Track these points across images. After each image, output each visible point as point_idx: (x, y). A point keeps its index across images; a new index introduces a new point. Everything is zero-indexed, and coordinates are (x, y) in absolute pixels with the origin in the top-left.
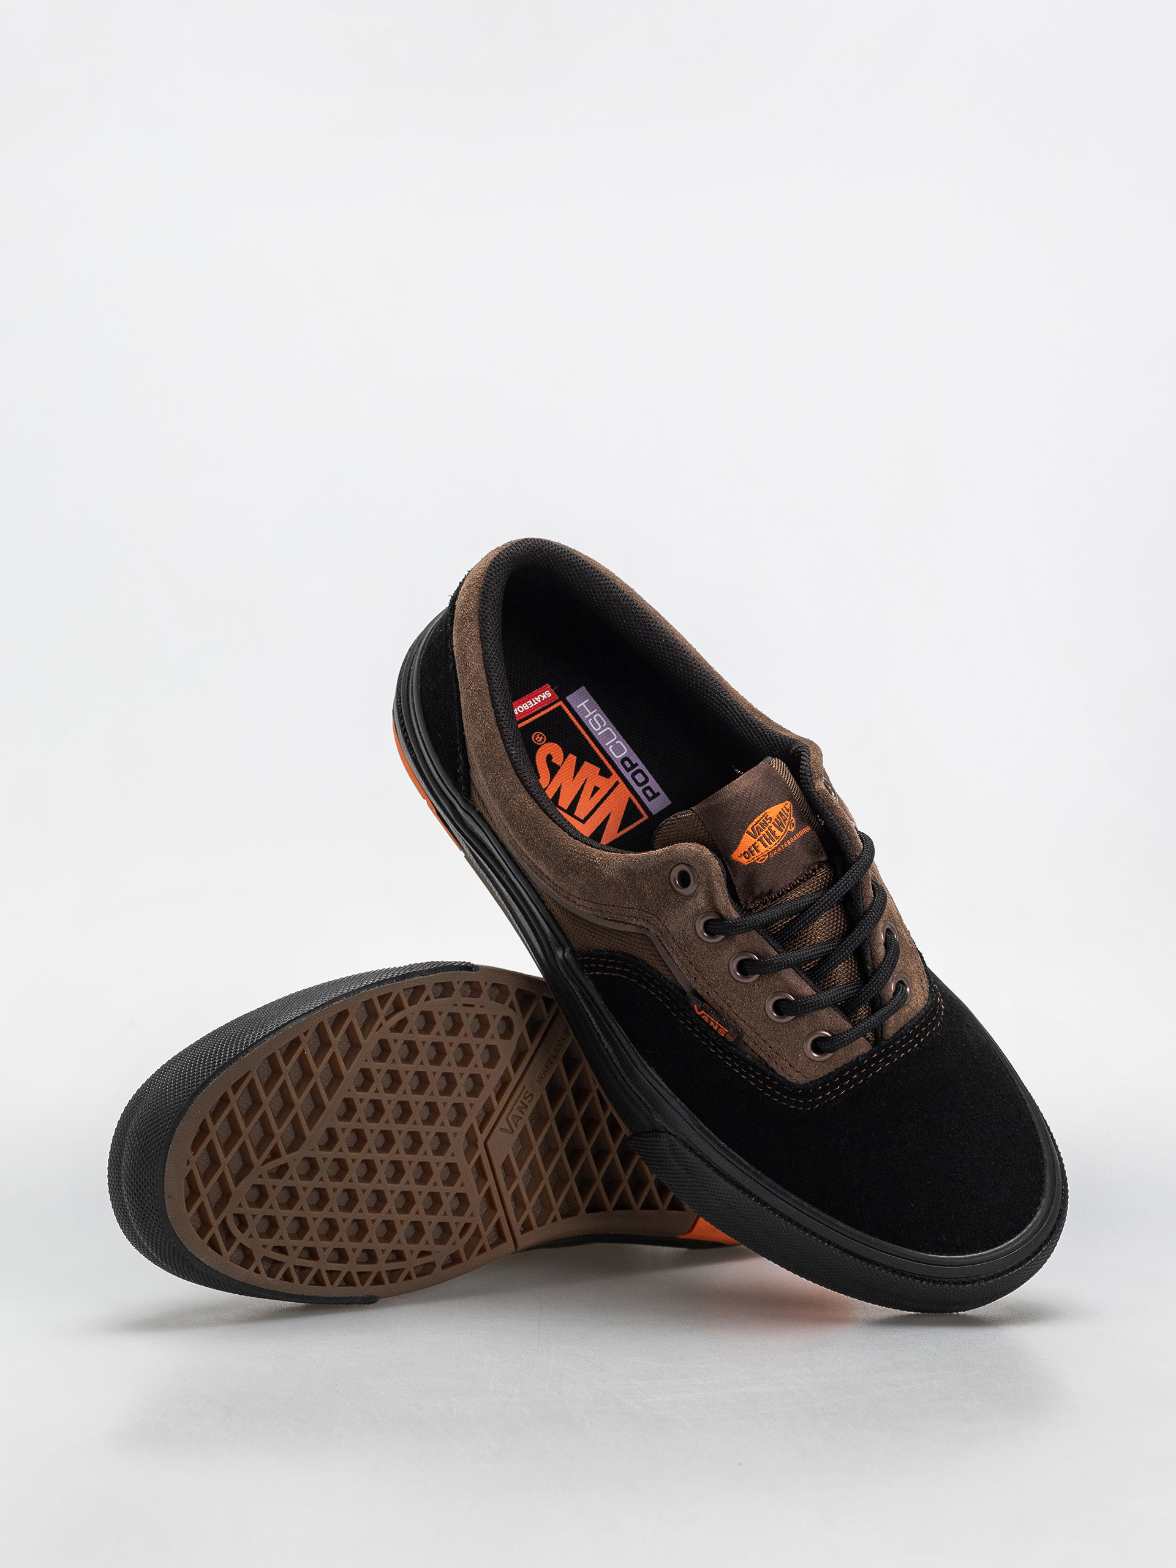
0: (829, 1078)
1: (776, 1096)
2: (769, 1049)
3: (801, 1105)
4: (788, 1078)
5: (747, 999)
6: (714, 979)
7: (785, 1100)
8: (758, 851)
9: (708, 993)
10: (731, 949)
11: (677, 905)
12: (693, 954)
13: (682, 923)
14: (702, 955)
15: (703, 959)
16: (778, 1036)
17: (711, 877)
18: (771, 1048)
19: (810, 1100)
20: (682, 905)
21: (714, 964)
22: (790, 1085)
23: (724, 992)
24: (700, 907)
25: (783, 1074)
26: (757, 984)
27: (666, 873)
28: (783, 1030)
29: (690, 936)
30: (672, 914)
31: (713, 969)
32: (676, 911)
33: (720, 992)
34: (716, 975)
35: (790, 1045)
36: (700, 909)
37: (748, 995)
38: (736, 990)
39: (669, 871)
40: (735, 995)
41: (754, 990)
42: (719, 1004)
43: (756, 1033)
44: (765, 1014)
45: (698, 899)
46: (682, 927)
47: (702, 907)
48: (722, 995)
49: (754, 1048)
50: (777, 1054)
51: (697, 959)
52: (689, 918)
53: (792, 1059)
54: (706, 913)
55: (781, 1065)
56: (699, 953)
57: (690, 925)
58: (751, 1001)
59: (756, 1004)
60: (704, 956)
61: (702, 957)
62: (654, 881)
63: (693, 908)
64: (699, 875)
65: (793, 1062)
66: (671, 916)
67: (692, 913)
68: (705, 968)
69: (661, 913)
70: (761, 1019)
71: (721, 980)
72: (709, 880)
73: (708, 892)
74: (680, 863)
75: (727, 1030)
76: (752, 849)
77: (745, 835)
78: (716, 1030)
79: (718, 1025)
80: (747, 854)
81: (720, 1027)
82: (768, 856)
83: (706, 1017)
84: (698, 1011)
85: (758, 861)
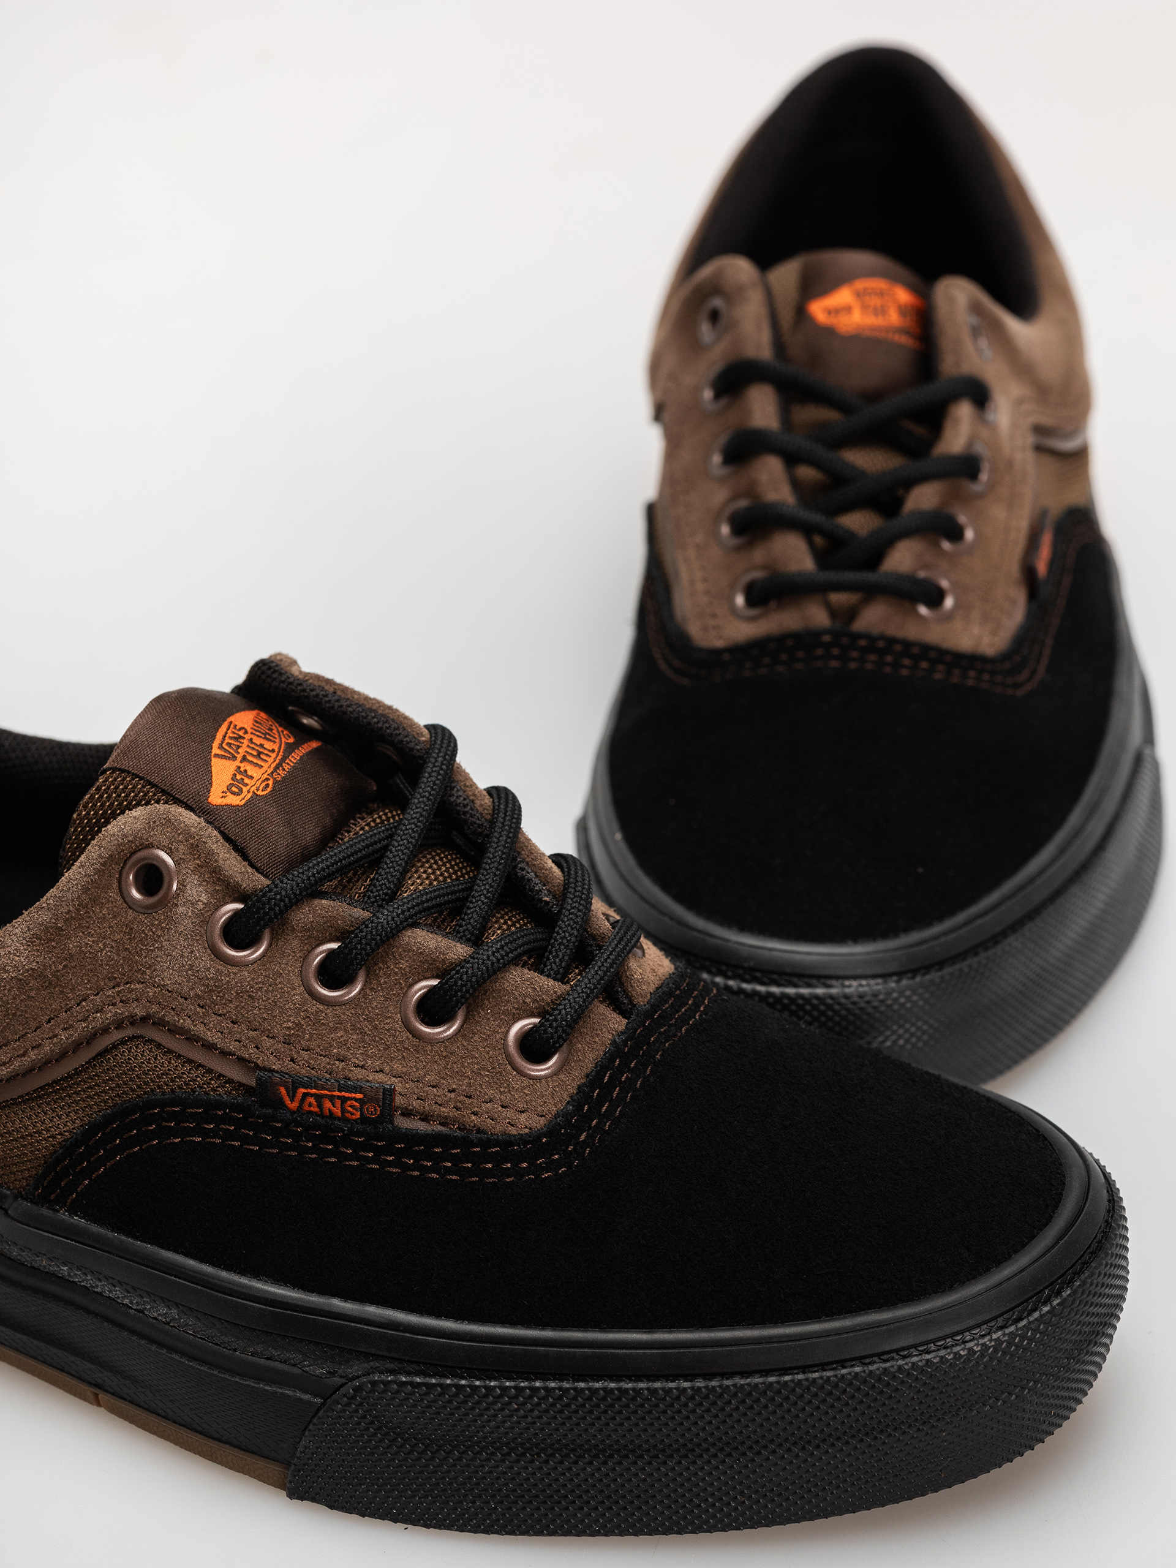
0: (582, 1097)
1: (507, 1173)
2: (452, 1095)
3: (558, 1164)
4: (513, 1131)
5: (368, 1028)
6: (290, 1024)
7: (527, 1171)
8: (251, 778)
9: (292, 1060)
10: (294, 952)
11: (159, 932)
12: (231, 1002)
13: (182, 956)
14: (248, 992)
15: (253, 999)
16: (455, 1063)
17: (194, 837)
18: (453, 1091)
19: (571, 1148)
20: (167, 924)
21: (276, 996)
22: (523, 1140)
23: (319, 1038)
24: (200, 906)
25: (499, 1128)
26: (371, 989)
27: (113, 894)
28: (458, 1047)
29: (208, 969)
30: (159, 953)
31: (280, 1007)
32: (164, 943)
33: (313, 1044)
34: (290, 1016)
35: (484, 1069)
36: (204, 908)
37: (364, 1019)
38: (338, 1023)
39: (115, 885)
40: (341, 1033)
41: (370, 1003)
42: (322, 1066)
43: (412, 1081)
44: (410, 1036)
45: (190, 892)
46: (187, 962)
47: (204, 904)
48: (319, 1047)
49: (424, 1107)
50: (470, 1097)
51: (243, 1007)
52: (192, 936)
53: (501, 1093)
54: (217, 908)
55: (487, 1113)
56: (241, 993)
57: (199, 949)
58: (376, 1027)
59: (387, 1027)
60: (252, 991)
61: (249, 996)
62: (98, 922)
63: (190, 914)
64: (171, 849)
65: (506, 1098)
66: (159, 959)
67: (193, 923)
68: (265, 1015)
69: (140, 967)
70: (410, 1050)
71: (304, 1019)
72: (192, 845)
73: (202, 867)
74: (128, 855)
75: (359, 1096)
76: (239, 777)
77: (215, 761)
78: (340, 1114)
79: (339, 1097)
80: (234, 789)
81: (344, 1100)
82: (270, 782)
83: (312, 1100)
84: (292, 1101)
85: (260, 793)
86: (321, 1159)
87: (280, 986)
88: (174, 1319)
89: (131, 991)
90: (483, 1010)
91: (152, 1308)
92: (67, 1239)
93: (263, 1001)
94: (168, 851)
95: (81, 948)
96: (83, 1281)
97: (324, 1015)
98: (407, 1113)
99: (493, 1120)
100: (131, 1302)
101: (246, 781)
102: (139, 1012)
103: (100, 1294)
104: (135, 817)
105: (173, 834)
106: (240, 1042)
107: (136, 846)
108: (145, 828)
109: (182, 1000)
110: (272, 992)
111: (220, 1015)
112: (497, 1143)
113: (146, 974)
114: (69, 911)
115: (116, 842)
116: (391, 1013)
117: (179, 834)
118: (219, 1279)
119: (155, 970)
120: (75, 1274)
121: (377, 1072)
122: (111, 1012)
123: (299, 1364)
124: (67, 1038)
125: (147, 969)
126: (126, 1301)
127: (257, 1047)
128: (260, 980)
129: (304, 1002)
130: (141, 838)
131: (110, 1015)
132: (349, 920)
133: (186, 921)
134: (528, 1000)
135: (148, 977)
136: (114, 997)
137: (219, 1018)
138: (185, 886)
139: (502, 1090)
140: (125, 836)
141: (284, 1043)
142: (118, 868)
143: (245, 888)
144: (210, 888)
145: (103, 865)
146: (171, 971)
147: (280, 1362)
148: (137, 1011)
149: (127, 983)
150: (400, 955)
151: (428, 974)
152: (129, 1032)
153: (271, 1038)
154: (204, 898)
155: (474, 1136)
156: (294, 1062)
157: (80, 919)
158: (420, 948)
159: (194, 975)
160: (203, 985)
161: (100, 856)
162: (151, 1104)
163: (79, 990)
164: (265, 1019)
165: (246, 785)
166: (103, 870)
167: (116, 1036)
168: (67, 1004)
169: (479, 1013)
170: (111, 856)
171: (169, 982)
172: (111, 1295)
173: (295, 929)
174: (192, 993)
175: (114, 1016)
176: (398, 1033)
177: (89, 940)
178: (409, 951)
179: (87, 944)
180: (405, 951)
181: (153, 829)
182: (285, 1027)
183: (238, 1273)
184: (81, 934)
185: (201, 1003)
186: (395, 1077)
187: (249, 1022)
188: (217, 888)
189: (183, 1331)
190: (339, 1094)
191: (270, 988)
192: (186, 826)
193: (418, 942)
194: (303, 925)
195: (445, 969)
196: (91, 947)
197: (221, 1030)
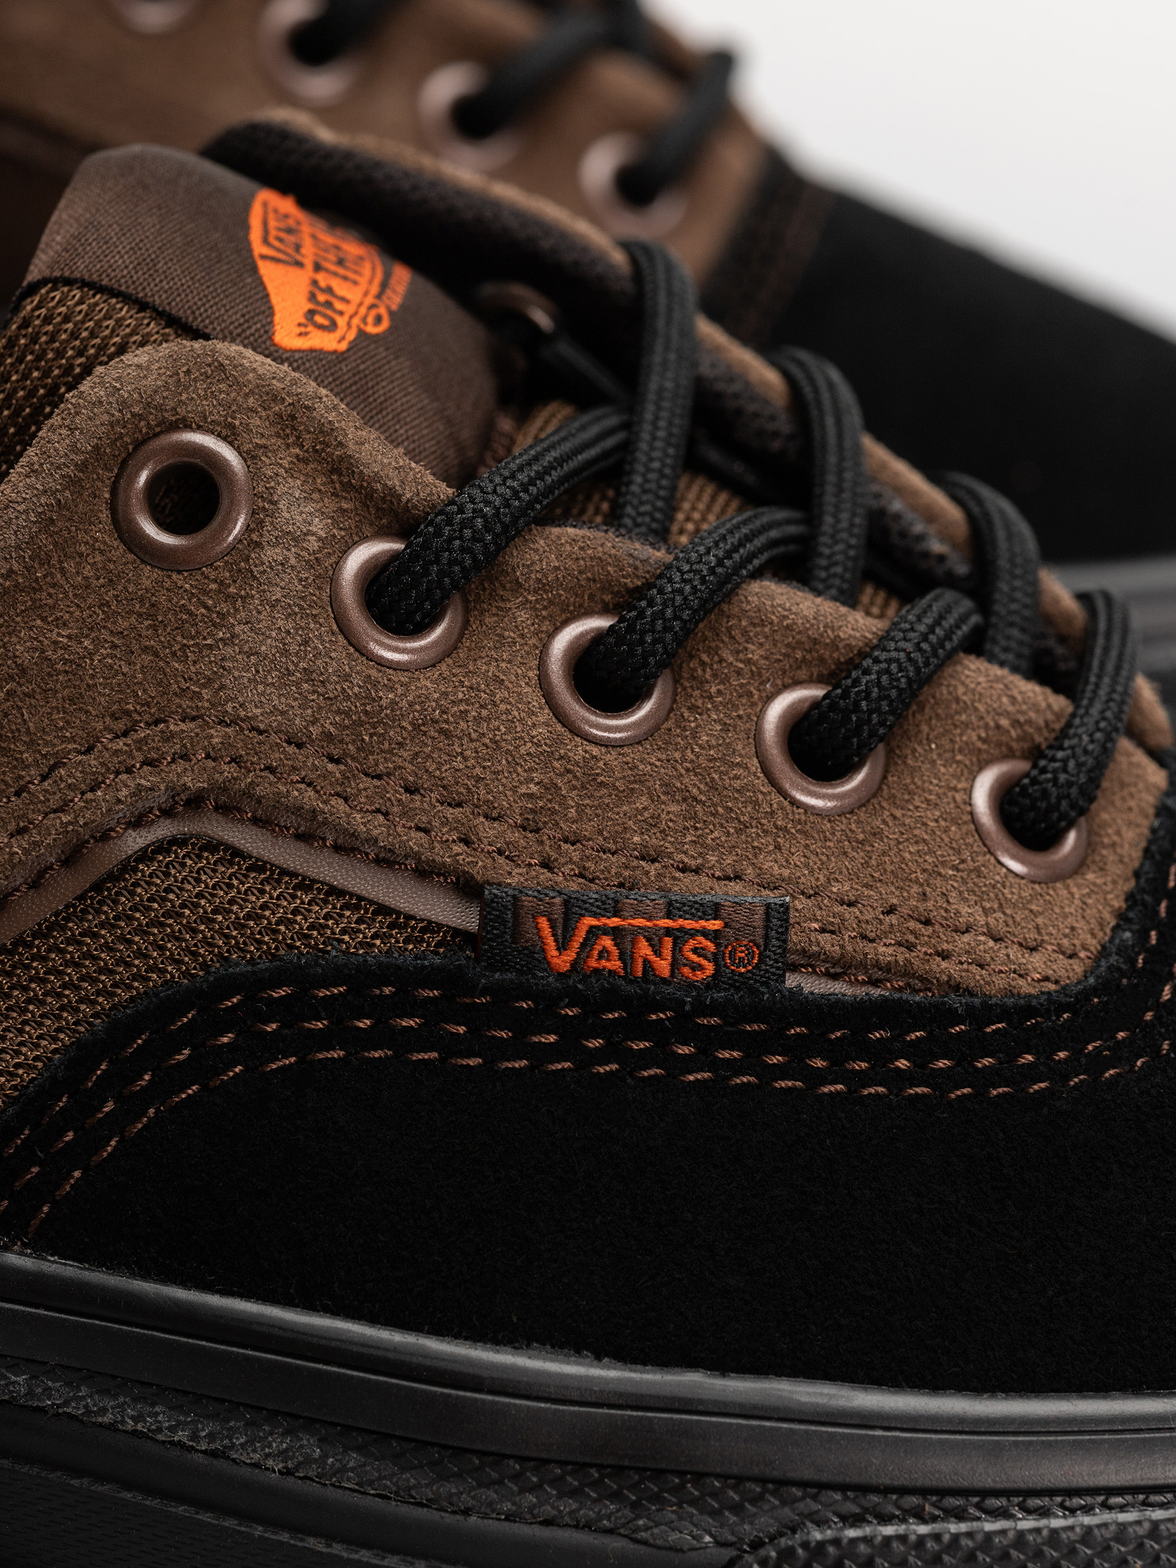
0: (1139, 914)
1: (1031, 1074)
2: (893, 919)
3: (1130, 1050)
4: (1025, 987)
5: (697, 788)
6: (534, 788)
7: (1070, 1067)
8: (343, 300)
9: (546, 865)
10: (522, 636)
11: (224, 608)
12: (401, 745)
13: (285, 653)
14: (437, 722)
15: (447, 738)
16: (884, 853)
17: (283, 399)
18: (891, 910)
19: (1149, 1016)
20: (240, 588)
21: (499, 729)
22: (1051, 1005)
23: (597, 816)
24: (313, 544)
25: (1000, 982)
26: (689, 708)
27: (102, 531)
28: (884, 822)
29: (347, 677)
30: (229, 651)
31: (508, 752)
32: (237, 629)
33: (588, 828)
34: (531, 770)
35: (943, 863)
36: (320, 550)
37: (688, 770)
38: (635, 782)
39: (105, 515)
40: (643, 801)
41: (695, 735)
42: (613, 871)
43: (803, 893)
44: (786, 803)
45: (287, 515)
46: (296, 665)
47: (320, 539)
48: (600, 832)
49: (842, 947)
50: (927, 922)
51: (429, 756)
52: (302, 608)
53: (986, 912)
54: (346, 550)
55: (968, 952)
56: (424, 724)
57: (322, 632)
58: (713, 787)
59: (737, 784)
60: (447, 722)
61: (441, 731)
62: (75, 595)
63: (293, 561)
64: (232, 427)
65: (996, 919)
66: (227, 664)
67: (300, 580)
68: (478, 771)
69: (184, 685)
70: (789, 832)
71: (561, 775)
72: (279, 415)
73: (306, 461)
74: (131, 447)
75: (715, 925)
76: (322, 298)
77: (266, 270)
78: (666, 972)
79: (668, 931)
80: (319, 319)
81: (679, 936)
82: (382, 311)
83: (607, 942)
84: (562, 947)
85: (371, 329)
86: (631, 1074)
87: (503, 707)
88: (308, 1461)
89: (168, 737)
90: (920, 743)
91: (251, 1441)
92: (37, 1307)
93: (472, 740)
94: (224, 433)
95: (43, 651)
96: (66, 1403)
97: (601, 764)
98: (809, 962)
99: (981, 966)
100: (194, 1437)
101: (339, 306)
102: (193, 781)
103: (111, 1427)
104: (139, 366)
105: (233, 395)
106: (426, 831)
107: (149, 426)
108: (166, 386)
109: (291, 749)
110: (488, 720)
111: (379, 777)
112: (1003, 1012)
113: (201, 698)
114: (11, 571)
115: (106, 417)
116: (740, 755)
117: (247, 395)
118: (426, 1354)
119: (222, 687)
120: (47, 1389)
121: (729, 879)
122: (126, 786)
123: (623, 1526)
124: (26, 852)
125: (204, 686)
126: (182, 1435)
127: (467, 842)
128: (460, 695)
129: (559, 741)
130: (160, 408)
131: (124, 792)
132: (630, 565)
133: (287, 578)
134: (1004, 722)
135: (206, 705)
136: (130, 755)
137: (376, 782)
138: (275, 503)
139: (987, 905)
140: (123, 404)
141: (525, 829)
142: (108, 476)
143: (408, 501)
144: (330, 504)
145: (83, 467)
146: (261, 688)
147: (576, 1527)
148: (187, 780)
149: (156, 723)
150: (745, 633)
151: (803, 674)
152: (163, 830)
153: (495, 819)
154: (318, 526)
155: (955, 1001)
156: (551, 870)
157: (35, 590)
158: (785, 617)
159: (314, 692)
160: (339, 712)
161: (74, 448)
162: (226, 985)
163: (46, 743)
164: (478, 779)
165: (341, 313)
166: (81, 480)
167: (136, 841)
168: (21, 777)
169: (914, 751)
170: (96, 448)
171: (259, 711)
172: (139, 1427)
173: (520, 585)
174: (315, 730)
175: (133, 795)
176: (760, 797)
177: (61, 636)
178: (762, 623)
179: (55, 643)
180: (754, 625)
181: (186, 388)
182: (523, 795)
183: (466, 1339)
184: (39, 622)
185: (336, 753)
186: (768, 888)
187: (444, 787)
188: (345, 506)
189: (333, 1485)
190: (669, 923)
191: (484, 713)
192: (260, 377)
193: (780, 605)
194: (539, 576)
195: (838, 663)
196: (65, 648)
197: (383, 809)
